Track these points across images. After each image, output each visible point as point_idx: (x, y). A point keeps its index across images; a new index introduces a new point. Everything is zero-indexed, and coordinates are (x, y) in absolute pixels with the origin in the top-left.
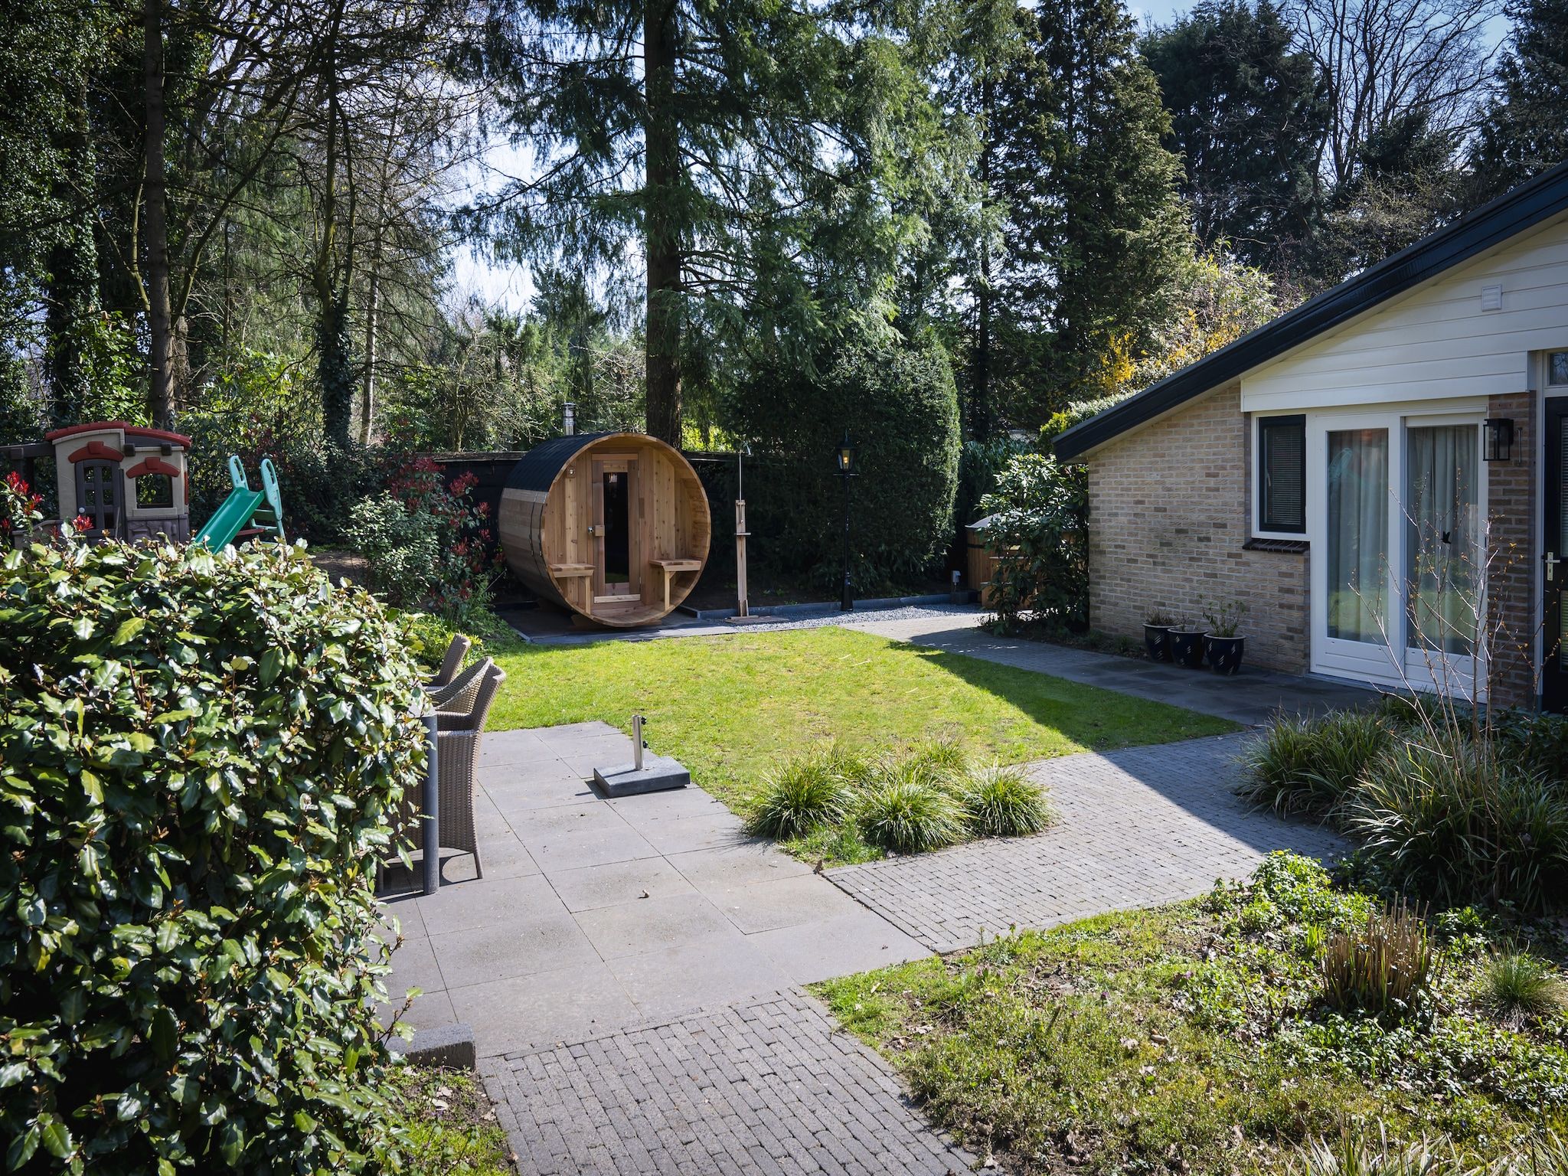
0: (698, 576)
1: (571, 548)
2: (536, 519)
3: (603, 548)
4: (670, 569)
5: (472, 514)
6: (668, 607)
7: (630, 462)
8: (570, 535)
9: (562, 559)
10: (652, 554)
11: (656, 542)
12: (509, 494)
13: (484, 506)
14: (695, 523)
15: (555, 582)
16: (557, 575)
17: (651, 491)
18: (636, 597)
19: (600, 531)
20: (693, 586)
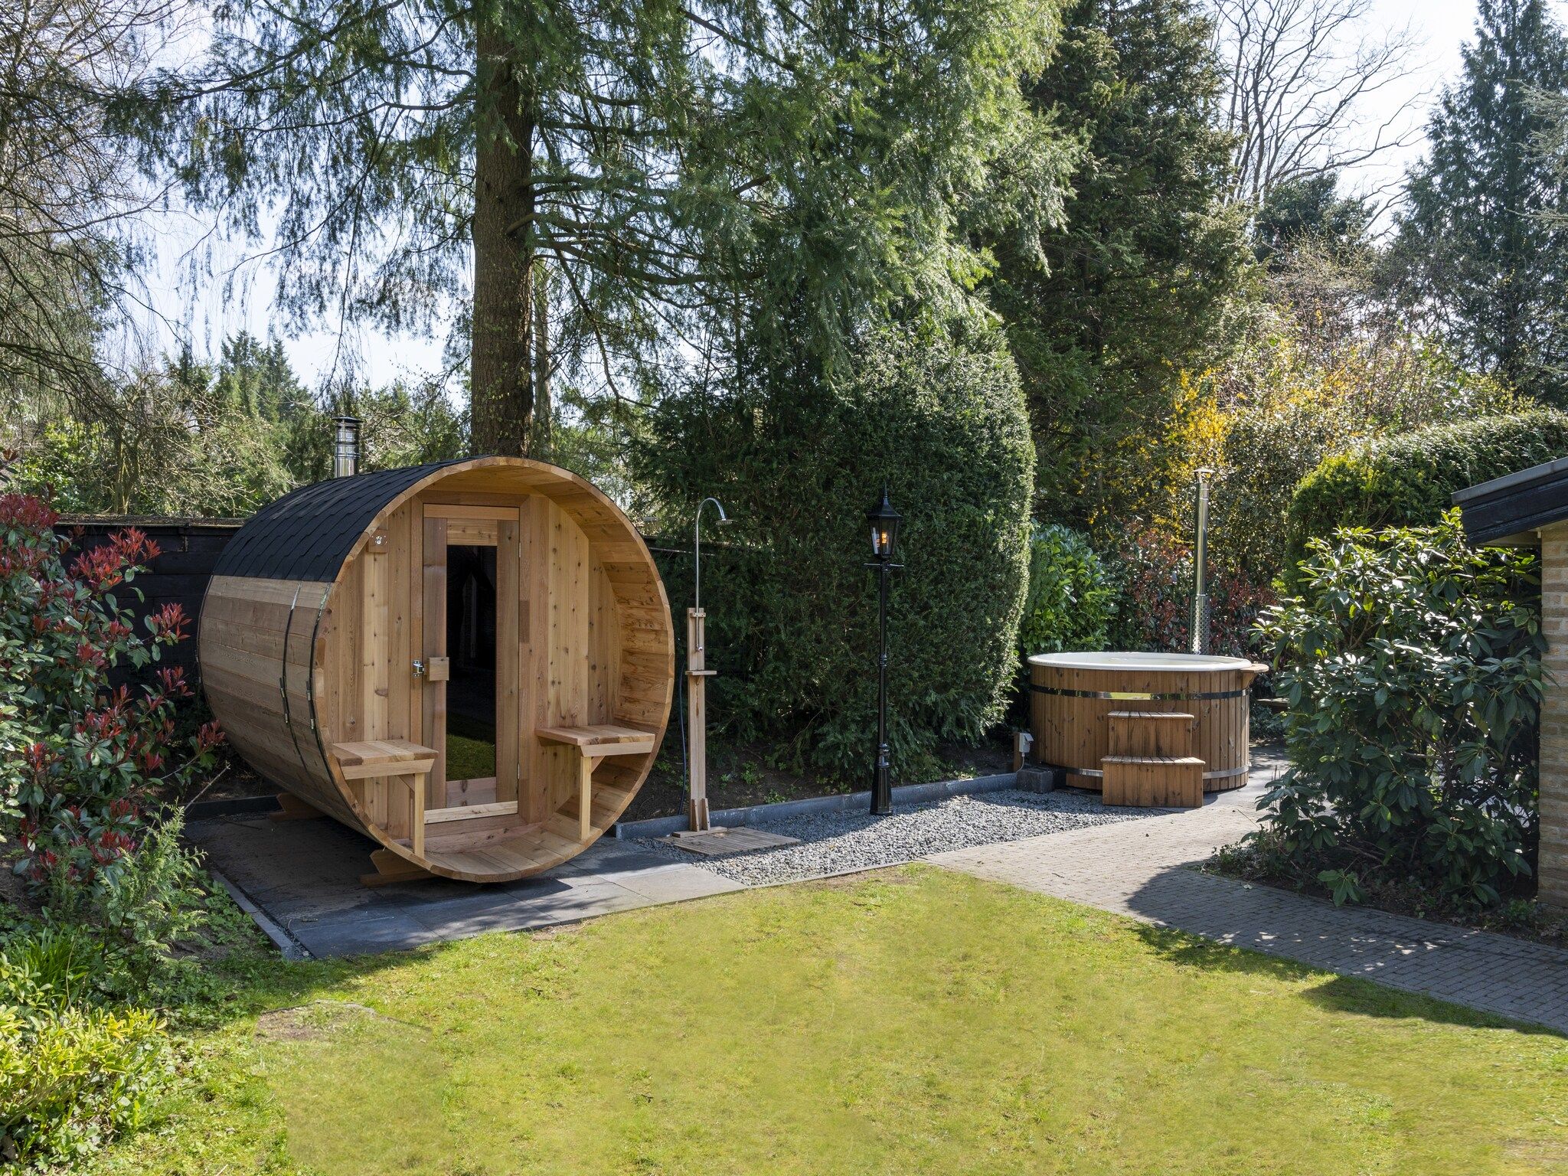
0: (649, 764)
1: (374, 709)
2: (299, 645)
3: (442, 706)
4: (592, 752)
5: (141, 631)
6: (589, 833)
7: (502, 525)
8: (374, 677)
9: (355, 732)
10: (542, 717)
11: (551, 692)
12: (221, 586)
13: (172, 613)
14: (629, 652)
15: (345, 791)
16: (351, 773)
17: (543, 586)
18: (510, 807)
19: (440, 670)
20: (638, 785)
